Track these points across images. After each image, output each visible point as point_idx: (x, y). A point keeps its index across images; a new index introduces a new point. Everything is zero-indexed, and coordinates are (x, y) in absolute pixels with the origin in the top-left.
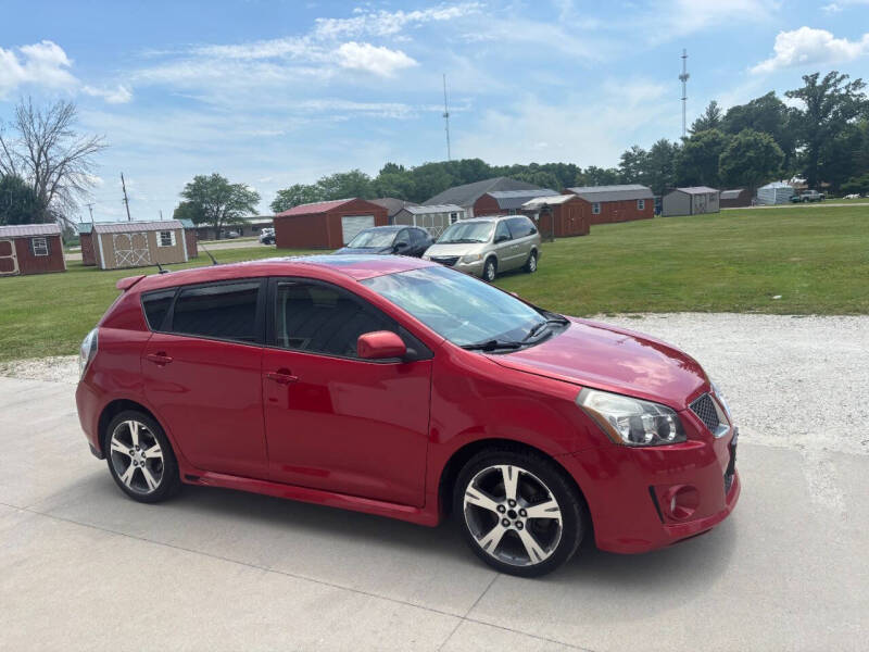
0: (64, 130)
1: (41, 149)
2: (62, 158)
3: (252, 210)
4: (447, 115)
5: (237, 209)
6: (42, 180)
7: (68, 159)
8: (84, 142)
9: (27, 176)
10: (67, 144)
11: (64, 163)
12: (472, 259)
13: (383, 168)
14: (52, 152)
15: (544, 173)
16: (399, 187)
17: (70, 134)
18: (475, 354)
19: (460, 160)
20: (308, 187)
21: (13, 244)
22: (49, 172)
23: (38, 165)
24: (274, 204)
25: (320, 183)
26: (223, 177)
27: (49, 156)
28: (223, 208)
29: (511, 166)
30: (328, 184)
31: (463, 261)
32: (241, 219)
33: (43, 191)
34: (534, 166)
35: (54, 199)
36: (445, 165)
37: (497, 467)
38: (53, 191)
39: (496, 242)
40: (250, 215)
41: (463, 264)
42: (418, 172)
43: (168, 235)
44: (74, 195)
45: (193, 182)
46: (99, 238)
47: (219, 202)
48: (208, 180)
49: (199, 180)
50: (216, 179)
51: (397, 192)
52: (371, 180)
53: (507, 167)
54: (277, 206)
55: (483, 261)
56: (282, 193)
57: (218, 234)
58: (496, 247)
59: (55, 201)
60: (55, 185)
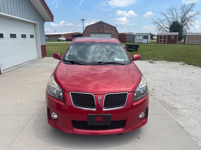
6: (183, 22)
7: (191, 17)
8: (196, 12)
9: (179, 21)
10: (191, 13)
11: (189, 18)
14: (187, 15)
17: (192, 10)
21: (167, 37)
22: (185, 20)
33: (183, 25)
35: (185, 27)
38: (185, 25)
44: (189, 26)
46: (187, 36)
60: (186, 23)
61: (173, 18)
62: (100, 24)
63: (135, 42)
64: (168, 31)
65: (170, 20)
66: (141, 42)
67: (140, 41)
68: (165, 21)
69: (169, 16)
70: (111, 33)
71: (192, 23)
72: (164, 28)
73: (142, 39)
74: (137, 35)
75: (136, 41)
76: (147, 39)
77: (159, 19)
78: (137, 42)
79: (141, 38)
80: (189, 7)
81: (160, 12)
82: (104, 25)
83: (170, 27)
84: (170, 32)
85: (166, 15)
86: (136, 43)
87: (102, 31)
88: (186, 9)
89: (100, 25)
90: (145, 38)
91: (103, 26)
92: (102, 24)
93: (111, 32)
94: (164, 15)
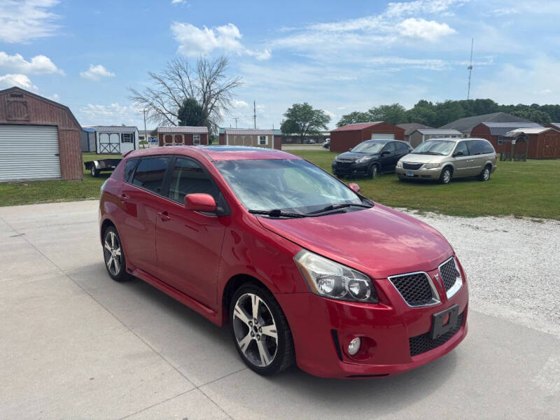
0: (220, 74)
1: (208, 84)
2: (218, 90)
3: (324, 126)
4: (471, 68)
5: (316, 125)
6: (206, 101)
7: (221, 91)
8: (231, 82)
9: (199, 98)
10: (221, 82)
11: (218, 93)
12: (433, 166)
13: (417, 103)
14: (213, 86)
15: (540, 111)
16: (425, 116)
17: (223, 76)
18: (259, 217)
19: (475, 99)
20: (363, 114)
21: (183, 137)
22: (210, 98)
23: (205, 93)
24: (339, 123)
25: (370, 111)
26: (310, 105)
27: (211, 89)
28: (307, 124)
29: (515, 105)
30: (376, 112)
31: (425, 167)
32: (318, 132)
33: (206, 109)
34: (535, 106)
35: (211, 113)
36: (462, 103)
37: (249, 294)
38: (211, 109)
39: (454, 156)
40: (323, 130)
41: (425, 169)
42: (440, 107)
43: (265, 138)
44: (222, 112)
45: (292, 107)
46: (227, 136)
47: (306, 120)
48: (301, 106)
49: (296, 106)
50: (306, 107)
51: (423, 120)
52: (405, 111)
53: (512, 106)
54: (340, 124)
55: (441, 168)
56: (345, 117)
57: (302, 140)
58: (453, 159)
59: (212, 115)
60: (213, 106)
61: (183, 91)
62: (12, 96)
63: (99, 152)
64: (177, 123)
65: (175, 95)
66: (115, 151)
67: (112, 148)
68: (163, 96)
69: (174, 85)
70: (56, 126)
71: (227, 106)
72: (163, 114)
73: (119, 144)
74: (101, 130)
75: (102, 148)
76: (132, 142)
77: (149, 89)
78: (105, 151)
79: (115, 139)
80: (215, 69)
81: (150, 74)
82: (29, 101)
83: (179, 112)
84: (181, 124)
85: (166, 81)
86: (101, 153)
87: (22, 119)
88: (210, 71)
89: (12, 99)
90: (127, 141)
91: (25, 104)
92: (21, 96)
93: (55, 123)
94: (159, 82)
